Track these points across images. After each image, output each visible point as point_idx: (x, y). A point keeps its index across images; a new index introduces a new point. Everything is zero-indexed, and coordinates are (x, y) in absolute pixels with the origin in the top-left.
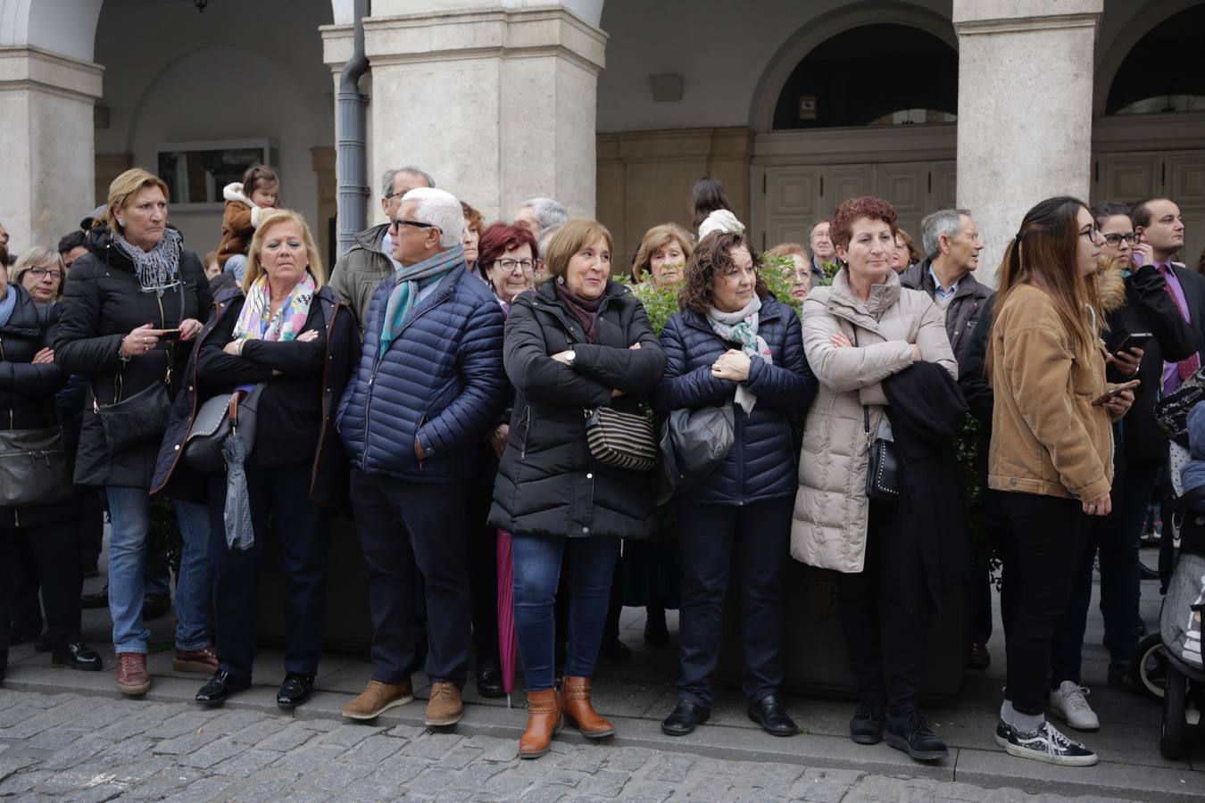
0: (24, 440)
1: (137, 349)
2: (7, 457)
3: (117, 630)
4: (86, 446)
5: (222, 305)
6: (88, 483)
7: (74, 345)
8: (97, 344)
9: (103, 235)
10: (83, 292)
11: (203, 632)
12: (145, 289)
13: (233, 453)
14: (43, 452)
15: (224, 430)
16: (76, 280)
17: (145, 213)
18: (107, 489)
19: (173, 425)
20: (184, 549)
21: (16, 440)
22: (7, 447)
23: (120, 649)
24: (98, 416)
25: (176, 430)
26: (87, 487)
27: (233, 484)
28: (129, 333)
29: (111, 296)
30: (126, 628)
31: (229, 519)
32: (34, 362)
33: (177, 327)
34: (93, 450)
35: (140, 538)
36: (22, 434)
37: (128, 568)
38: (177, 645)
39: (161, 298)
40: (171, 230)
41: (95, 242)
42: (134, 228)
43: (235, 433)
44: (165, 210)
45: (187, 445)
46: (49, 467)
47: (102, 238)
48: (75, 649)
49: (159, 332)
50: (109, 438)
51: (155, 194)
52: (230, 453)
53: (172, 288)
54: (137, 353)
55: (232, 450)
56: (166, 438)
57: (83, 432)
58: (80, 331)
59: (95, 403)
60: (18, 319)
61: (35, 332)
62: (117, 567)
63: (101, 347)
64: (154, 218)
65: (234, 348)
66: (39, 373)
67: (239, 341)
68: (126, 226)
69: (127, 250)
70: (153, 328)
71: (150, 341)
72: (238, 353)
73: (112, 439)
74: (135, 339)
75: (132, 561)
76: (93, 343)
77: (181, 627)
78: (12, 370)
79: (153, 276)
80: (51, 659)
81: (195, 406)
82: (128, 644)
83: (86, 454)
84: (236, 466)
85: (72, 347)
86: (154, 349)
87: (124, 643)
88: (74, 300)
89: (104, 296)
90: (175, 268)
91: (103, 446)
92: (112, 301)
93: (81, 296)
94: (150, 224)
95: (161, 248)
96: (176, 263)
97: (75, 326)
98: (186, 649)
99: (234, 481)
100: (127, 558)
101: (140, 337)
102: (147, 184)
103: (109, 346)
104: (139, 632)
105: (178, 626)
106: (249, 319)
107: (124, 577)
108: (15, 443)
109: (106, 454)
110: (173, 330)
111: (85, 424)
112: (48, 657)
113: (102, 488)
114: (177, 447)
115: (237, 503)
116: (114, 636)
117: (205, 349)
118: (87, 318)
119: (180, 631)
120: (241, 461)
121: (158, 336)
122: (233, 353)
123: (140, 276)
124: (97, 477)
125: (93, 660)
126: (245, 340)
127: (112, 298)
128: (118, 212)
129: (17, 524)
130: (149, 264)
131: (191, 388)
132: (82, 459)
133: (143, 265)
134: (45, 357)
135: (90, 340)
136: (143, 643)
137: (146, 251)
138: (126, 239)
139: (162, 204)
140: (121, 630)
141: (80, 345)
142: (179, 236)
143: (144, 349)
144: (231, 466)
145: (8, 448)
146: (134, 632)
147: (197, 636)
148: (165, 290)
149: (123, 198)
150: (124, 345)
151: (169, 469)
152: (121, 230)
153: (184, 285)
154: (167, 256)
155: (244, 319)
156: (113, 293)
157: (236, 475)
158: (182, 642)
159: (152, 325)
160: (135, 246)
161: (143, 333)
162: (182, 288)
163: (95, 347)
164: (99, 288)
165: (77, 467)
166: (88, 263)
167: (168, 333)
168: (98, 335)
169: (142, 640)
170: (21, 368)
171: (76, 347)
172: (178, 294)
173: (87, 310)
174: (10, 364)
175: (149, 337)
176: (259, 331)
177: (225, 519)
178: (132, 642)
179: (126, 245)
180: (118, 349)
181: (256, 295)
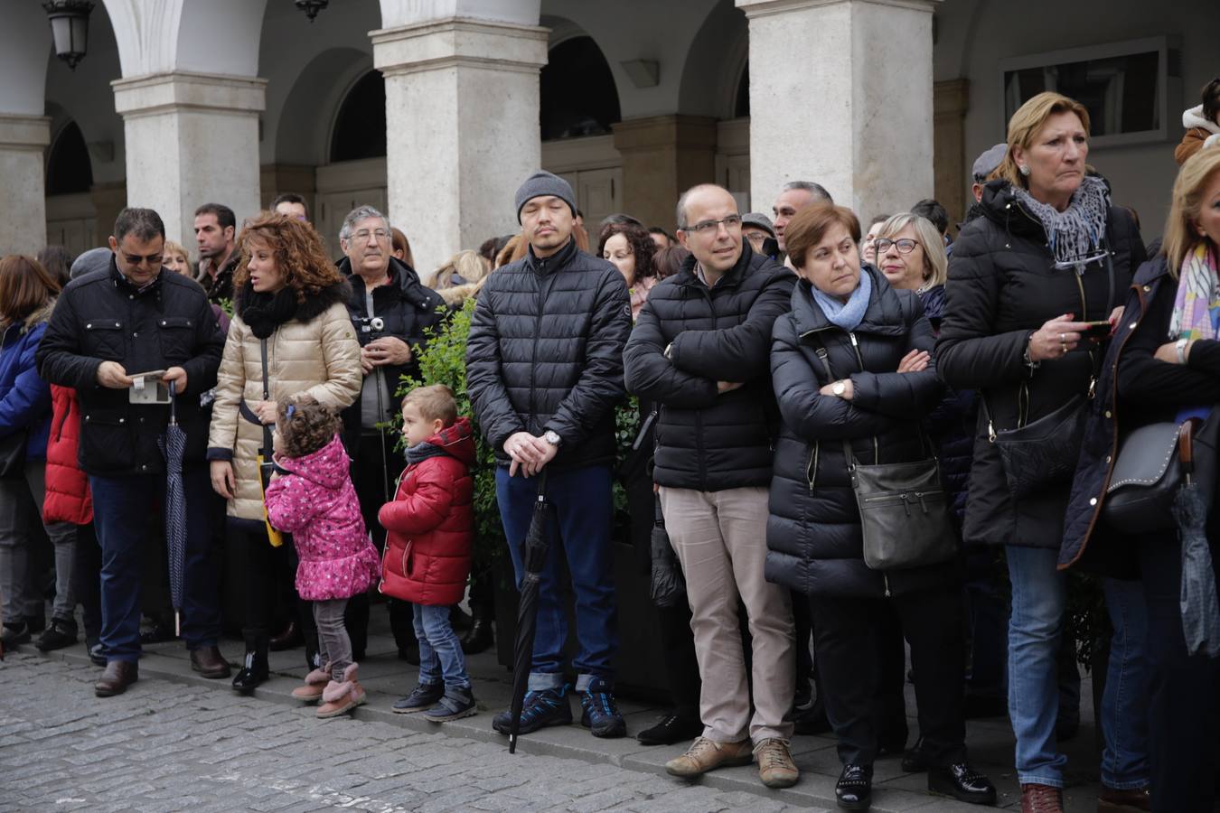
0: (893, 478)
1: (1052, 350)
2: (874, 502)
3: (1023, 751)
4: (979, 489)
5: (1146, 289)
6: (983, 538)
7: (964, 347)
8: (995, 344)
9: (1001, 191)
10: (976, 273)
11: (1142, 765)
12: (1061, 265)
13: (1190, 513)
14: (917, 494)
15: (1173, 477)
16: (965, 256)
17: (1056, 152)
18: (1007, 549)
19: (1083, 468)
20: (1114, 640)
21: (883, 478)
22: (873, 488)
23: (1026, 778)
24: (995, 446)
25: (1090, 474)
26: (981, 547)
27: (1193, 559)
28: (1038, 327)
29: (1013, 276)
30: (1034, 749)
31: (1190, 611)
32: (899, 371)
33: (1105, 317)
34: (989, 494)
35: (1054, 621)
36: (891, 469)
37: (1035, 663)
38: (1104, 779)
39: (1082, 276)
40: (1093, 179)
41: (990, 202)
42: (1041, 175)
43: (1189, 483)
44: (1085, 146)
45: (1108, 497)
46: (927, 514)
47: (1000, 195)
48: (960, 772)
49: (1082, 325)
50: (1010, 477)
51: (1070, 124)
52: (1186, 513)
53: (1096, 261)
54: (1051, 356)
55: (1189, 509)
56: (1076, 488)
57: (974, 468)
58: (971, 328)
59: (990, 428)
60: (877, 314)
61: (899, 330)
62: (1022, 660)
63: (1000, 346)
64: (1067, 157)
65: (1176, 351)
66: (910, 386)
67: (1182, 343)
68: (1030, 174)
69: (1034, 209)
70: (1074, 320)
71: (1069, 340)
72: (1181, 361)
73: (1015, 478)
74: (1050, 337)
75: (1041, 654)
76: (989, 343)
77: (1110, 754)
78: (877, 384)
79: (1070, 245)
80: (927, 784)
81: (1115, 440)
82: (1036, 772)
83: (981, 499)
84: (1194, 532)
85: (960, 350)
86: (1074, 350)
87: (1032, 769)
88: (963, 284)
89: (1002, 277)
90: (1101, 233)
91: (1003, 489)
92: (1015, 283)
93: (972, 278)
94: (1063, 166)
95: (1080, 204)
96: (1102, 225)
97: (962, 320)
98: (1117, 786)
99: (1193, 554)
100: (1035, 649)
101: (1055, 333)
102: (1057, 110)
103: (1011, 348)
104: (1052, 756)
105: (1105, 751)
106: (1191, 308)
107: (1030, 675)
108: (884, 484)
109: (1008, 500)
110: (1101, 323)
111: (978, 458)
112: (922, 780)
113: (999, 548)
114: (1093, 502)
115: (1201, 589)
116: (1017, 760)
117: (1130, 356)
118: (980, 309)
119: (1107, 759)
120: (1202, 524)
121: (1081, 332)
122: (1173, 361)
123: (1052, 247)
124: (996, 531)
125: (984, 789)
126: (1192, 342)
127: (1013, 279)
128: (1019, 156)
129: (887, 593)
130: (1065, 229)
131: (1108, 414)
132: (974, 506)
133: (1056, 230)
134: (915, 363)
135: (986, 339)
136: (1058, 772)
137: (1060, 210)
138: (1032, 195)
139: (1078, 139)
140: (1027, 751)
141: (971, 346)
142: (1105, 187)
143: (1061, 350)
144: (1186, 532)
145: (873, 490)
146: (1046, 755)
147: (1135, 769)
148: (1088, 265)
149: (1025, 133)
150: (1032, 345)
151: (1085, 532)
152: (1024, 180)
153: (1112, 256)
154: (1090, 216)
155: (1183, 308)
156: (1017, 273)
157: (1196, 546)
158: (1109, 775)
159: (1072, 316)
160: (1044, 203)
161: (1060, 327)
162: (1109, 260)
163: (992, 348)
164: (995, 264)
165: (967, 518)
166: (981, 232)
167: (1094, 327)
168: (993, 331)
169: (1055, 768)
170: (887, 380)
171: (965, 351)
172: (1105, 270)
173: (979, 297)
174: (873, 376)
175: (1068, 334)
176: (1210, 326)
177: (1184, 611)
178: (1043, 770)
179: (1032, 203)
180: (1024, 351)
181: (1197, 271)
